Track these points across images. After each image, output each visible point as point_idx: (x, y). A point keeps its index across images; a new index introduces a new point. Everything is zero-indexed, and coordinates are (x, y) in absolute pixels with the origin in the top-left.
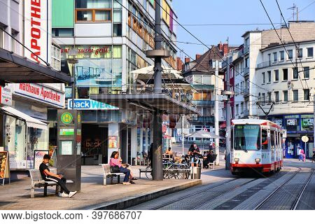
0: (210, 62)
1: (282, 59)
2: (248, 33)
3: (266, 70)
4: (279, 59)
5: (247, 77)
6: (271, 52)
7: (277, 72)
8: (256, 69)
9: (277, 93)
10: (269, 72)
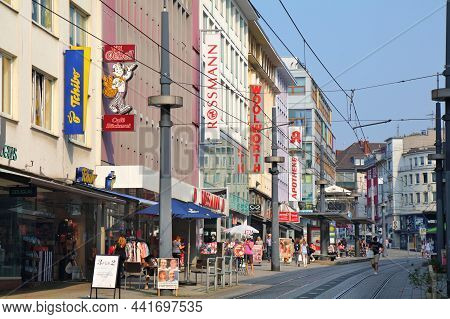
0: (352, 160)
1: (422, 164)
2: (391, 139)
3: (408, 174)
4: (419, 164)
5: (390, 178)
6: (413, 157)
7: (418, 175)
8: (399, 172)
9: (418, 194)
10: (411, 175)
